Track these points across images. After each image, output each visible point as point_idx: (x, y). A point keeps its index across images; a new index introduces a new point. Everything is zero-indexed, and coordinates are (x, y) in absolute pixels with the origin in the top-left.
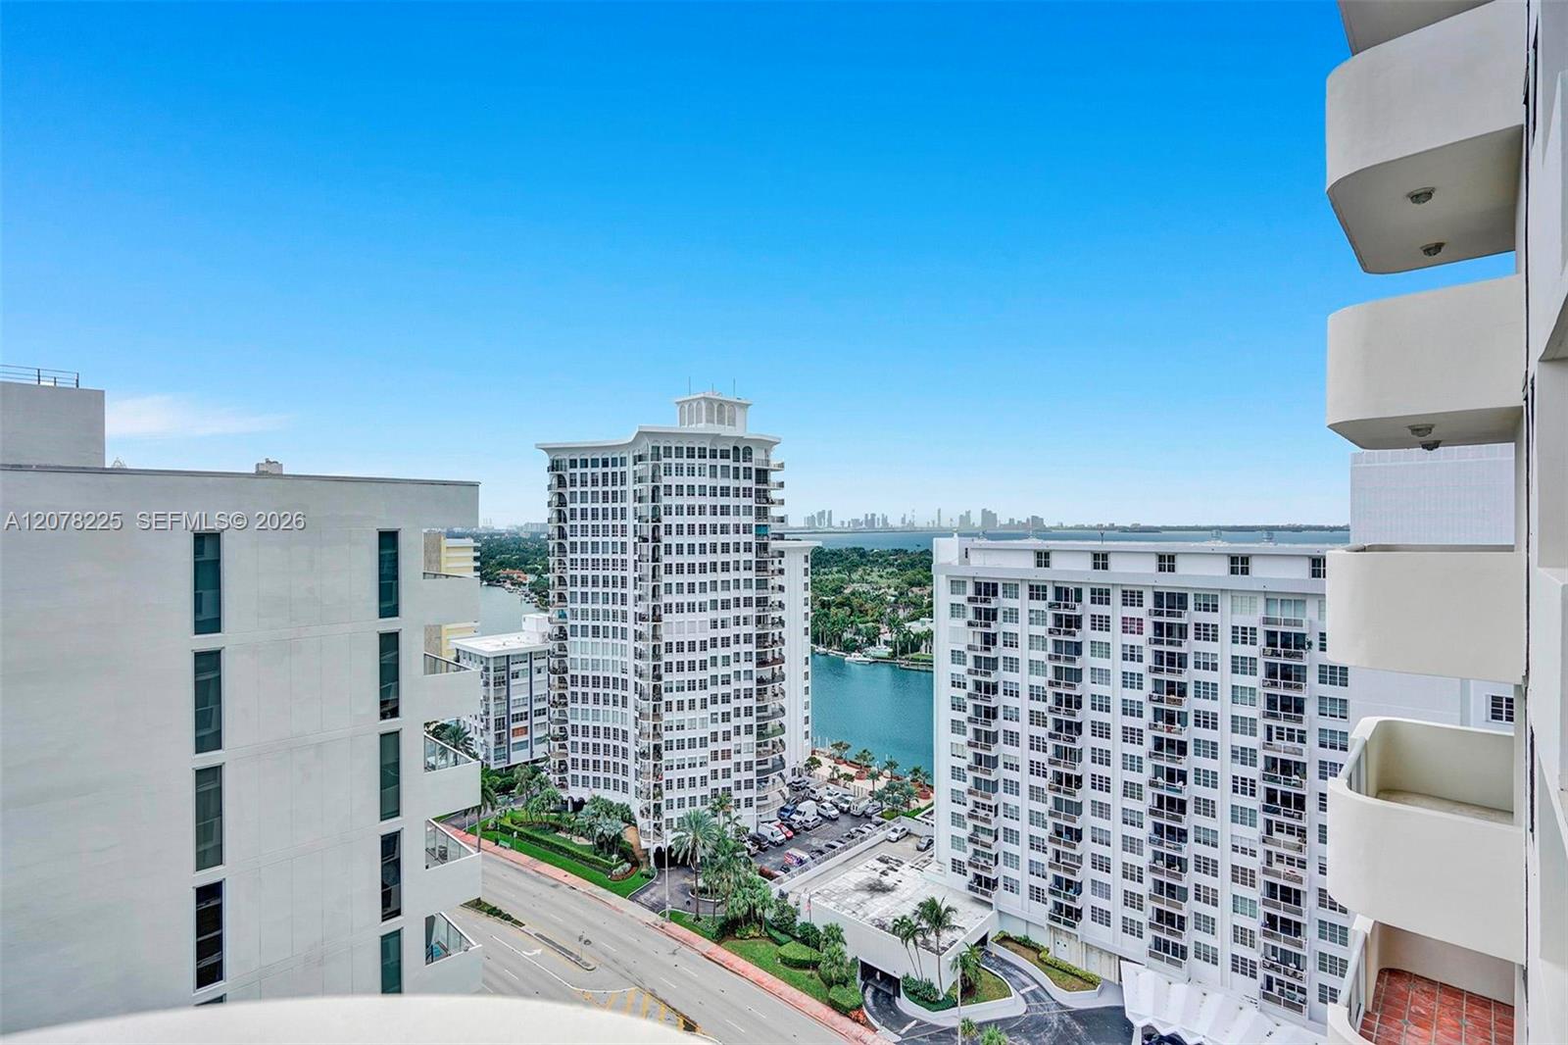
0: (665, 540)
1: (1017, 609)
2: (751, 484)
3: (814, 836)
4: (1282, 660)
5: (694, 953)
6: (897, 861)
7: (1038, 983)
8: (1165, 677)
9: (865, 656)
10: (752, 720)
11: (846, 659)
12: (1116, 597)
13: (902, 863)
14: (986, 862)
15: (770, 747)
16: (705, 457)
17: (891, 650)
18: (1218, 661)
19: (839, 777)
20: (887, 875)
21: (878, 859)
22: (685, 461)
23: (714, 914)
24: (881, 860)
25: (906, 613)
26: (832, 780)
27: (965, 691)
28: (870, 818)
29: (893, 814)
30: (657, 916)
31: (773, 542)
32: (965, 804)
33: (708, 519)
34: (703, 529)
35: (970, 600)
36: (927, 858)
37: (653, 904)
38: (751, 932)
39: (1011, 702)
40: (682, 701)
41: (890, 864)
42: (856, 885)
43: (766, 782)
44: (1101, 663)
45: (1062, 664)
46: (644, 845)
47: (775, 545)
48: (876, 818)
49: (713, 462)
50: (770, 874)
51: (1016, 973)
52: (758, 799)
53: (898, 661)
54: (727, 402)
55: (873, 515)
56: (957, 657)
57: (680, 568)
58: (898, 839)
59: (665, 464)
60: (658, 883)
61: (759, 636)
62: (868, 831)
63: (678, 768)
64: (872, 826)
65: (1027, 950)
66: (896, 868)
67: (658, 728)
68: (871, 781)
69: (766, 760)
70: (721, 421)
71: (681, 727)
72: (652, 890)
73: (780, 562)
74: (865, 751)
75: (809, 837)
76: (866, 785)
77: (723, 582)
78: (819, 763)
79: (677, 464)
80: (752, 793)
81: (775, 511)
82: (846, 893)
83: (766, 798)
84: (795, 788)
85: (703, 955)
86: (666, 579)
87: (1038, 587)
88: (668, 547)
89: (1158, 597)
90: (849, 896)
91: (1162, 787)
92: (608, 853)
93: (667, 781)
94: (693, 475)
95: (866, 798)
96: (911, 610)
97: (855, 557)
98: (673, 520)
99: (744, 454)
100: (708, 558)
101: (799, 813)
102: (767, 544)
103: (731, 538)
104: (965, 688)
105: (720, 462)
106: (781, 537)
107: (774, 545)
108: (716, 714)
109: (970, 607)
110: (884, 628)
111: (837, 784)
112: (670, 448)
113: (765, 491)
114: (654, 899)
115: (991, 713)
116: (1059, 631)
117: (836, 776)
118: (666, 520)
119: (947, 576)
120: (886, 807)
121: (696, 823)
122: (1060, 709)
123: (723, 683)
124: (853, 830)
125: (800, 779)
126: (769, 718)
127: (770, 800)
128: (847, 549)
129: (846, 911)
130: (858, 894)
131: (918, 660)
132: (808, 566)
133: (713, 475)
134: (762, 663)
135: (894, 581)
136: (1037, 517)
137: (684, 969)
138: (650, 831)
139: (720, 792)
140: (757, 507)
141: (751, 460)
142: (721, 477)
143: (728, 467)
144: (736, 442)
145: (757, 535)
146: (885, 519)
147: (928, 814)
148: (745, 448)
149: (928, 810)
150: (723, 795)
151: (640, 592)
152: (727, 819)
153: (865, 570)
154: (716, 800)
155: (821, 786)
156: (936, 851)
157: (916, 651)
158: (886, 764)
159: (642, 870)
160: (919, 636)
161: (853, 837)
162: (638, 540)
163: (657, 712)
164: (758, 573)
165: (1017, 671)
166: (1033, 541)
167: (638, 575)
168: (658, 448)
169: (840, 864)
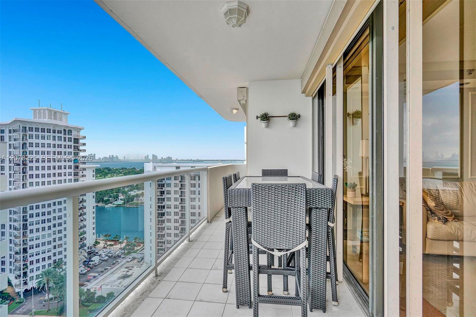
0: (30, 165)
1: (171, 183)
2: (72, 143)
3: (99, 268)
6: (132, 267)
9: (113, 205)
11: (106, 207)
13: (134, 267)
16: (50, 132)
17: (123, 202)
19: (107, 246)
20: (129, 272)
21: (125, 268)
22: (40, 133)
23: (58, 306)
24: (126, 268)
25: (128, 189)
26: (104, 248)
28: (120, 256)
29: (129, 253)
30: (27, 315)
31: (80, 165)
36: (142, 263)
37: (24, 312)
39: (169, 210)
40: (39, 228)
41: (129, 268)
42: (118, 278)
45: (182, 198)
46: (17, 290)
47: (81, 166)
48: (122, 256)
49: (54, 134)
50: (82, 284)
53: (126, 205)
54: (58, 112)
55: (113, 156)
57: (38, 176)
58: (131, 261)
59: (29, 134)
60: (26, 303)
62: (120, 261)
63: (36, 255)
64: (121, 259)
66: (132, 269)
67: (25, 241)
70: (55, 119)
71: (37, 239)
72: (23, 307)
73: (82, 173)
74: (117, 236)
75: (97, 268)
76: (119, 246)
77: (58, 180)
78: (99, 243)
79: (36, 135)
81: (81, 154)
82: (115, 281)
84: (89, 253)
86: (30, 180)
88: (31, 168)
93: (30, 261)
94: (44, 139)
95: (118, 251)
97: (107, 171)
99: (68, 132)
100: (52, 172)
101: (92, 261)
102: (78, 166)
103: (62, 164)
105: (57, 135)
106: (84, 163)
108: (55, 231)
110: (120, 195)
111: (107, 248)
112: (32, 128)
113: (77, 146)
114: (24, 310)
115: (163, 214)
116: (182, 188)
117: (106, 246)
120: (126, 251)
121: (49, 273)
123: (58, 219)
124: (114, 262)
125: (91, 250)
128: (103, 168)
129: (115, 287)
130: (119, 280)
131: (133, 204)
132: (94, 173)
133: (54, 140)
136: (170, 157)
138: (20, 284)
139: (57, 261)
140: (74, 152)
141: (71, 135)
142: (58, 140)
143: (61, 137)
144: (65, 128)
145: (74, 163)
146: (117, 157)
147: (142, 250)
148: (69, 130)
149: (141, 249)
150: (58, 261)
151: (14, 186)
152: (61, 270)
153: (111, 175)
154: (55, 264)
155: (100, 250)
156: (145, 260)
157: (132, 201)
158: (125, 238)
159: (17, 301)
160: (134, 196)
161: (114, 264)
162: (12, 165)
163: (25, 235)
164: (75, 177)
165: (171, 201)
166: (172, 164)
167: (12, 179)
168: (25, 128)
169: (110, 274)
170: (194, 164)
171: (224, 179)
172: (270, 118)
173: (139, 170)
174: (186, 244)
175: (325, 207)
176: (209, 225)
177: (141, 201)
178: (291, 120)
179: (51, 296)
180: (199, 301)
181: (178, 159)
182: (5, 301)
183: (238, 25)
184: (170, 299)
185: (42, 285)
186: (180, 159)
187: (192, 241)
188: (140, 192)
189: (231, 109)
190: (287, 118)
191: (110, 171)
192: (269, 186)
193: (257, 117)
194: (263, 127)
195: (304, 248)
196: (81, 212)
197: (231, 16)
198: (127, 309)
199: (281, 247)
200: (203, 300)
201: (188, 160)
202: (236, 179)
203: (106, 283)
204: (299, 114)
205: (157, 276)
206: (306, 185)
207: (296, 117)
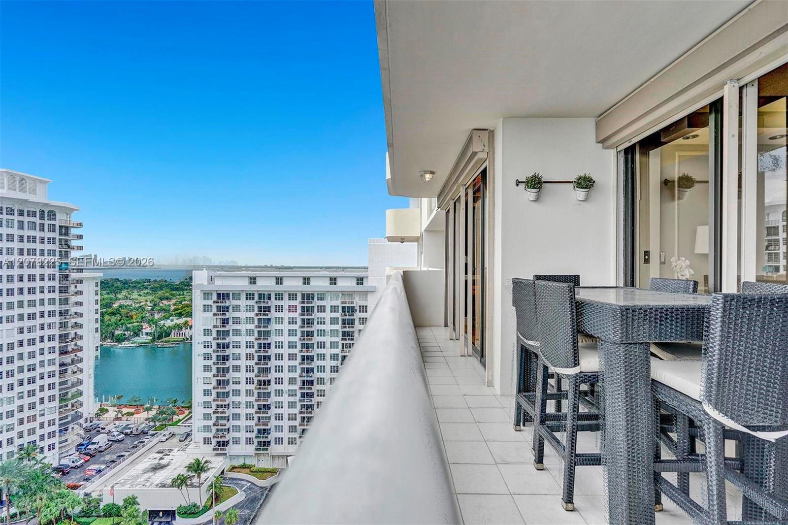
1: (240, 305)
2: (56, 235)
3: (107, 454)
4: (347, 317)
6: (169, 450)
7: (250, 482)
8: (306, 329)
9: (132, 343)
10: (55, 392)
11: (118, 347)
12: (286, 296)
13: (172, 450)
14: (223, 434)
15: (70, 406)
16: (13, 214)
17: (151, 338)
18: (325, 320)
19: (123, 415)
20: (163, 459)
21: (157, 453)
24: (159, 452)
25: (160, 316)
26: (117, 419)
27: (212, 349)
28: (147, 433)
29: (163, 427)
31: (72, 274)
32: (211, 407)
35: (214, 302)
36: (187, 443)
39: (236, 351)
41: (164, 453)
42: (144, 470)
43: (67, 430)
44: (279, 327)
45: (262, 329)
48: (151, 432)
49: (21, 218)
50: (75, 486)
51: (239, 482)
52: (60, 443)
53: (156, 343)
54: (28, 177)
56: (207, 332)
58: (167, 439)
61: (60, 336)
62: (147, 441)
64: (149, 437)
65: (244, 470)
66: (169, 454)
68: (146, 412)
69: (67, 416)
70: (23, 190)
73: (74, 287)
75: (104, 456)
76: (144, 415)
77: (29, 301)
78: (107, 411)
80: (54, 440)
81: (75, 254)
82: (138, 477)
83: (66, 441)
84: (88, 430)
87: (250, 294)
89: (303, 295)
90: (140, 478)
91: (305, 377)
94: (1, 227)
95: (143, 423)
96: (162, 314)
97: (119, 284)
99: (49, 215)
100: (15, 285)
101: (93, 443)
102: (68, 275)
103: (37, 271)
104: (211, 347)
105: (26, 219)
106: (80, 271)
107: (74, 275)
108: (22, 392)
109: (214, 306)
110: (145, 325)
111: (121, 420)
113: (66, 240)
115: (225, 358)
116: (261, 314)
117: (120, 415)
119: (201, 291)
120: (158, 424)
121: (9, 470)
122: (261, 351)
123: (29, 370)
124: (136, 443)
125: (91, 424)
126: (69, 388)
127: (69, 441)
128: (112, 279)
129: (138, 486)
130: (145, 474)
131: (169, 341)
132: (98, 289)
133: (21, 228)
134: (63, 352)
135: (150, 298)
139: (26, 446)
140: (59, 251)
141: (55, 220)
142: (29, 229)
143: (35, 223)
144: (42, 207)
145: (60, 269)
147: (187, 420)
148: (50, 212)
149: (186, 418)
150: (28, 447)
152: (33, 462)
153: (128, 292)
154: (22, 452)
155: (109, 424)
156: (193, 438)
157: (168, 337)
158: (155, 401)
160: (170, 328)
161: (136, 447)
164: (61, 294)
165: (240, 336)
166: (242, 272)
169: (129, 464)
172: (543, 184)
173: (182, 283)
177: (185, 337)
178: (581, 188)
179: (13, 510)
188: (182, 321)
190: (572, 185)
191: (126, 285)
193: (518, 183)
194: (531, 199)
196: (72, 357)
203: (122, 481)
204: (592, 179)
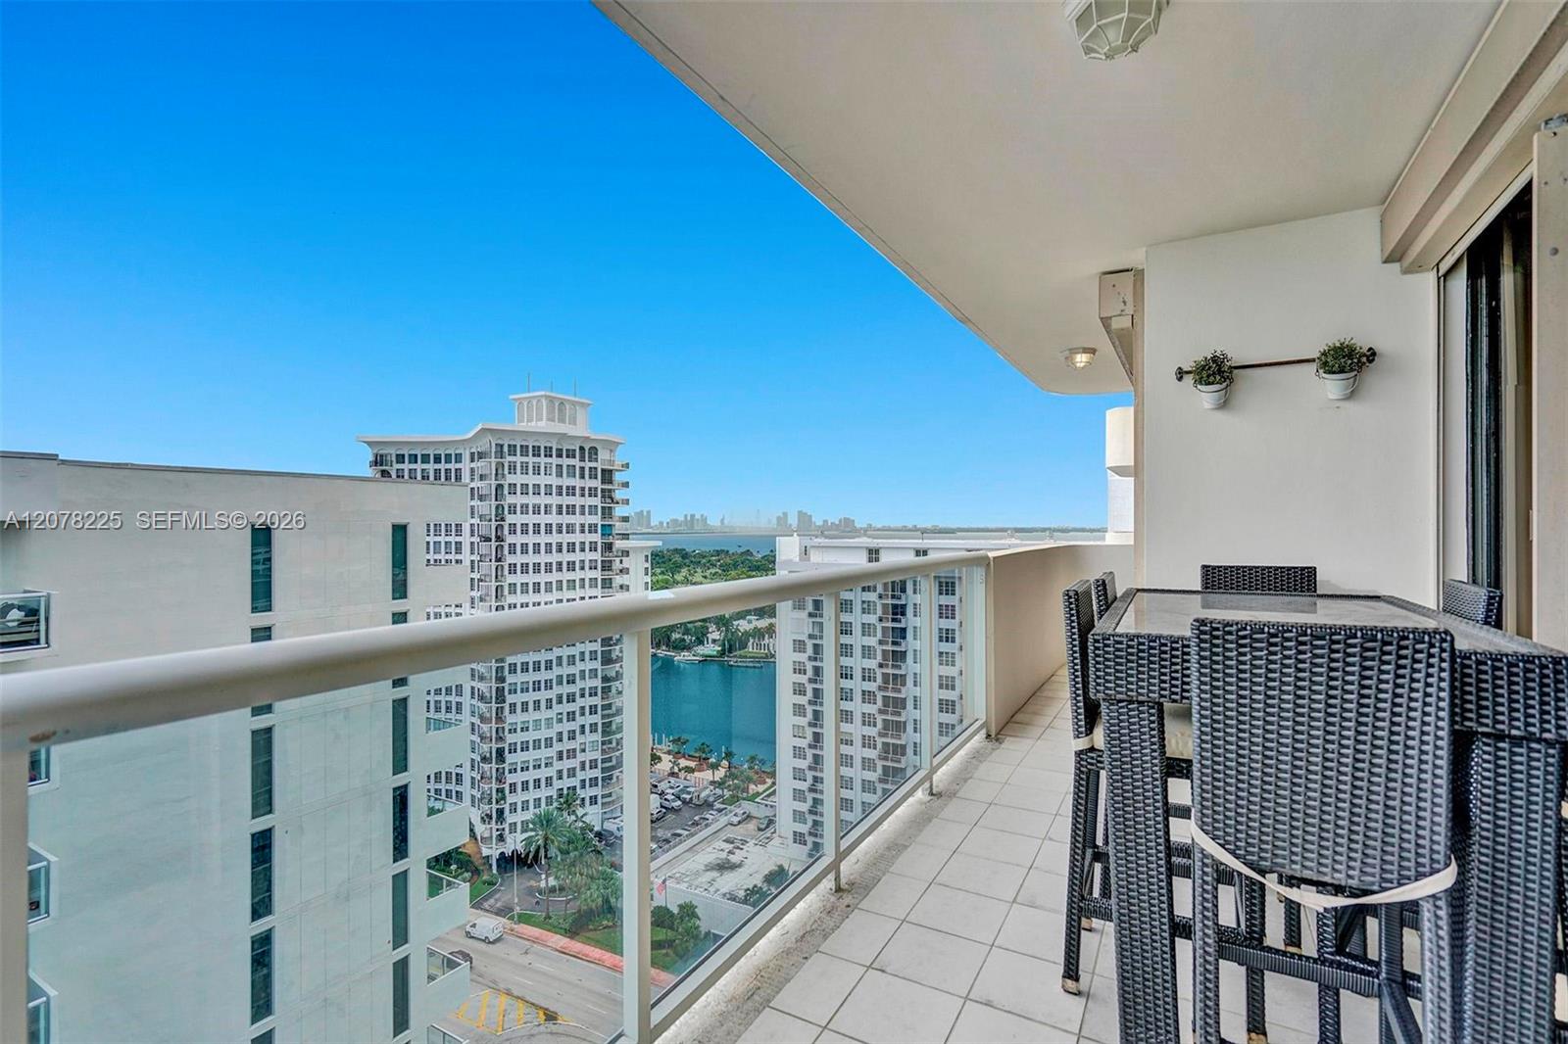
0: (510, 539)
1: (851, 601)
2: (597, 483)
3: (659, 827)
5: (548, 950)
6: (742, 840)
9: (694, 655)
10: (597, 719)
11: (675, 659)
13: (747, 842)
15: (614, 744)
16: (551, 456)
17: (720, 649)
19: (680, 770)
20: (733, 854)
21: (724, 841)
22: (531, 460)
23: (566, 910)
24: (727, 841)
26: (672, 774)
27: (806, 677)
28: (712, 805)
29: (734, 800)
30: (505, 920)
31: (618, 542)
32: (805, 780)
33: (553, 519)
34: (549, 528)
36: (768, 835)
37: (498, 909)
38: (605, 922)
40: (527, 702)
41: (734, 844)
42: (706, 866)
43: (611, 779)
45: (889, 648)
46: (485, 852)
48: (717, 805)
49: (559, 461)
52: (603, 796)
53: (726, 659)
54: (567, 401)
55: (693, 516)
56: (799, 646)
57: (525, 568)
58: (740, 823)
59: (510, 462)
60: (502, 888)
62: (712, 820)
63: (522, 771)
64: (714, 813)
66: (742, 847)
67: (500, 731)
68: (711, 771)
69: (611, 757)
70: (562, 420)
71: (525, 729)
72: (497, 896)
73: (621, 562)
74: (703, 744)
75: (655, 829)
76: (708, 775)
77: (568, 581)
78: (660, 758)
79: (522, 463)
80: (597, 791)
81: (619, 511)
82: (697, 874)
83: (610, 795)
85: (557, 950)
86: (510, 579)
88: (513, 547)
90: (701, 876)
92: (445, 865)
93: (511, 784)
94: (539, 474)
95: (706, 788)
97: (678, 558)
98: (518, 519)
99: (590, 454)
100: (554, 558)
102: (611, 543)
103: (577, 538)
104: (805, 674)
105: (566, 461)
106: (625, 536)
107: (619, 544)
108: (561, 714)
110: (712, 627)
111: (678, 777)
112: (515, 446)
113: (610, 491)
114: (499, 905)
116: (887, 619)
117: (676, 770)
118: (510, 519)
119: (791, 572)
120: (727, 794)
121: (547, 822)
122: (887, 688)
123: (568, 682)
124: (696, 818)
126: (613, 715)
127: (614, 797)
128: (668, 551)
129: (698, 889)
130: (708, 873)
131: (746, 657)
132: (648, 565)
133: (560, 474)
134: (607, 660)
136: (848, 519)
137: (537, 965)
138: (491, 837)
139: (565, 792)
140: (602, 507)
141: (596, 460)
142: (568, 475)
143: (574, 466)
144: (583, 442)
145: (603, 535)
146: (704, 519)
147: (769, 796)
148: (591, 448)
149: (768, 792)
150: (568, 794)
151: (480, 593)
152: (573, 818)
153: (689, 571)
154: (561, 800)
155: (663, 780)
156: (777, 827)
157: (744, 648)
158: (724, 755)
159: (484, 878)
160: (747, 634)
161: (696, 824)
162: (476, 539)
163: (500, 715)
164: (604, 573)
165: (851, 656)
166: (856, 540)
167: (476, 576)
168: (502, 446)
169: (687, 851)
170: (925, 541)
171: (1070, 597)
172: (1236, 371)
173: (763, 558)
174: (921, 803)
175: (1546, 735)
176: (993, 749)
177: (766, 651)
178: (1334, 373)
179: (552, 882)
180: (981, 1003)
181: (873, 525)
182: (463, 873)
183: (1127, 48)
184: (884, 975)
185: (533, 849)
186: (879, 526)
187: (939, 795)
188: (763, 623)
189: (1067, 352)
190: (1313, 367)
191: (687, 560)
192: (1269, 633)
193: (1181, 374)
194: (1207, 406)
195: (1440, 899)
196: (617, 669)
197: (1104, 21)
198: (763, 973)
199: (1325, 874)
200: (995, 1004)
201: (905, 529)
202: (1106, 598)
203: (678, 875)
204: (1370, 349)
205: (839, 889)
206: (1452, 636)
207: (1359, 361)
